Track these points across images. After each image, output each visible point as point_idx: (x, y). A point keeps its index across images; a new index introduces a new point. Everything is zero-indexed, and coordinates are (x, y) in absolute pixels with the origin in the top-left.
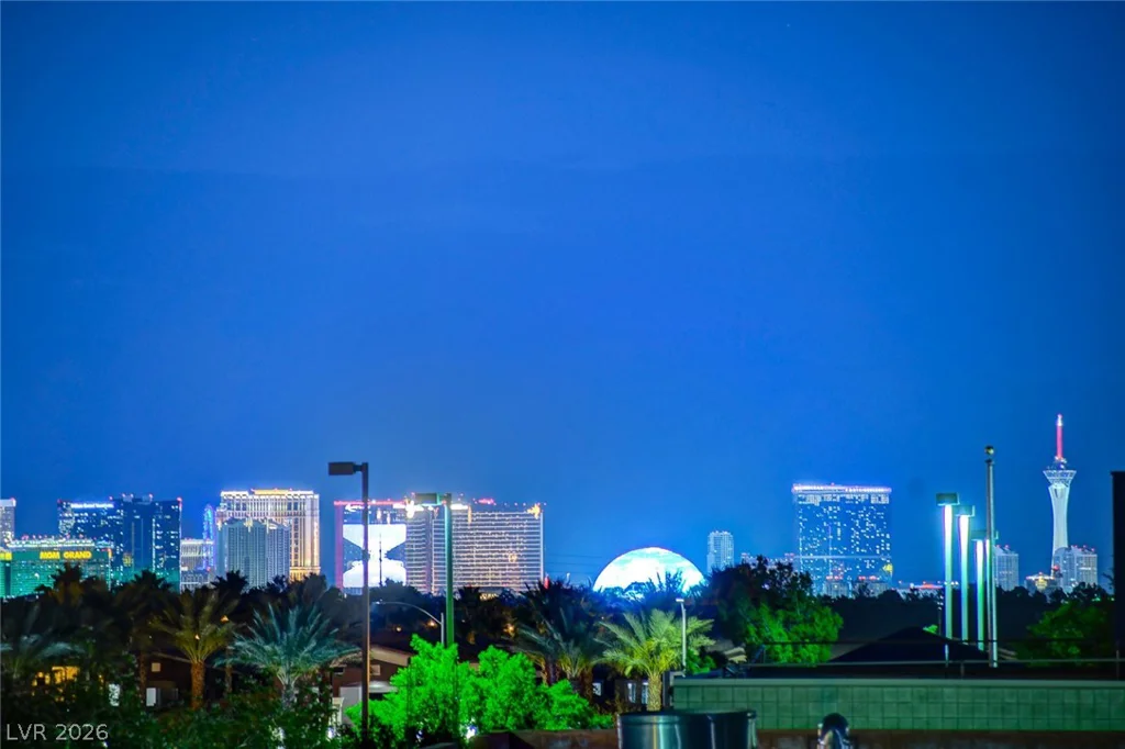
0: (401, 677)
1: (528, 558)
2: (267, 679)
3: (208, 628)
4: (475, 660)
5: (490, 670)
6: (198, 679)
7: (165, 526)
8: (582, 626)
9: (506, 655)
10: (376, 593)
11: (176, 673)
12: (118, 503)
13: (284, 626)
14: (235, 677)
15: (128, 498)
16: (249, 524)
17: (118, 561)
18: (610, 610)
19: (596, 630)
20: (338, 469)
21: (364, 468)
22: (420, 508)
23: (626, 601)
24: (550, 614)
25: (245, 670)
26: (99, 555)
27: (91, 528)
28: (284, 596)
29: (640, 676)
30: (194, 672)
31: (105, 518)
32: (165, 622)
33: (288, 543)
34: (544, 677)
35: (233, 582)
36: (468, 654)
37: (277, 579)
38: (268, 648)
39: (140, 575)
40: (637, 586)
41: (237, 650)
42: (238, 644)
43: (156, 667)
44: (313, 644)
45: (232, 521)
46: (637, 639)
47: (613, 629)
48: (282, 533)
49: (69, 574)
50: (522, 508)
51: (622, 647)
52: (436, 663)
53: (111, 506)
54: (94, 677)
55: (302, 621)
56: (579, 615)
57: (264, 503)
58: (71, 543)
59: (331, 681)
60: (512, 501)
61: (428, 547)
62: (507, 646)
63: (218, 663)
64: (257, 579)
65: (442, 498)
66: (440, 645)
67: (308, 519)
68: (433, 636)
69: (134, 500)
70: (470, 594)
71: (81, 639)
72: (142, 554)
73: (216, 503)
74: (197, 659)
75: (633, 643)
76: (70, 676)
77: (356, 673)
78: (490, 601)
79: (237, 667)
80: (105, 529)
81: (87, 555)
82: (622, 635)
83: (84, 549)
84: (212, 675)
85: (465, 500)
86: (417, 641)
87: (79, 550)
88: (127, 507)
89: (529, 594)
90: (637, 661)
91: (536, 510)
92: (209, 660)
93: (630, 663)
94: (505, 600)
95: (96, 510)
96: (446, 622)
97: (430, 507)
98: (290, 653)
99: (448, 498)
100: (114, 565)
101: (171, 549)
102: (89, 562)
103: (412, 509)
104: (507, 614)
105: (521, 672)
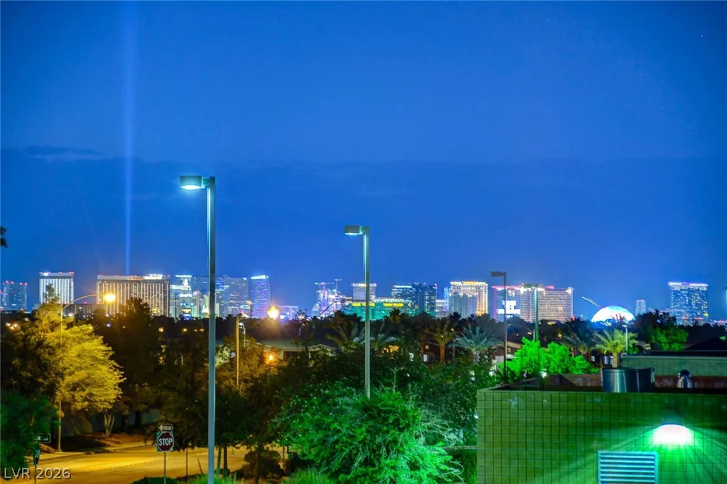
0: (518, 353)
1: (567, 309)
2: (468, 353)
3: (446, 333)
4: (546, 347)
5: (552, 351)
6: (442, 352)
7: (431, 295)
8: (587, 335)
9: (558, 345)
10: (509, 321)
11: (434, 350)
12: (413, 286)
13: (474, 333)
14: (456, 351)
15: (417, 284)
16: (461, 294)
17: (413, 307)
18: (598, 329)
19: (592, 337)
20: (494, 274)
21: (504, 274)
22: (526, 290)
23: (604, 326)
24: (575, 330)
25: (459, 349)
26: (406, 305)
27: (403, 295)
28: (475, 321)
29: (609, 354)
30: (441, 349)
31: (408, 291)
32: (431, 330)
33: (476, 301)
34: (573, 354)
35: (456, 316)
36: (544, 344)
37: (472, 316)
38: (468, 341)
39: (421, 313)
40: (609, 320)
41: (457, 341)
42: (457, 339)
43: (427, 347)
44: (485, 340)
45: (455, 293)
46: (609, 341)
47: (599, 336)
48: (474, 298)
49: (395, 312)
50: (564, 290)
51: (603, 343)
52: (531, 347)
53: (411, 287)
54: (404, 350)
55: (481, 331)
56: (587, 331)
57: (467, 287)
58: (396, 300)
59: (492, 354)
60: (561, 287)
61: (529, 304)
62: (559, 342)
63: (450, 346)
64: (464, 316)
65: (535, 286)
66: (533, 341)
67: (484, 293)
68: (530, 338)
69: (419, 285)
70: (544, 322)
71: (400, 336)
72: (422, 305)
73: (449, 286)
74: (442, 344)
75: (607, 342)
76: (396, 350)
77: (501, 351)
78: (553, 325)
79: (457, 348)
80: (408, 295)
81: (402, 305)
82: (603, 339)
83: (400, 303)
84: (448, 351)
85: (542, 287)
86: (524, 340)
87: (398, 303)
88: (417, 287)
89: (567, 323)
90: (609, 349)
91: (570, 291)
92: (447, 345)
93: (605, 350)
94: (558, 324)
95: (406, 289)
96: (535, 333)
97: (530, 289)
98: (477, 343)
100: (412, 309)
101: (432, 304)
102: (403, 308)
103: (522, 290)
104: (559, 330)
105: (564, 352)
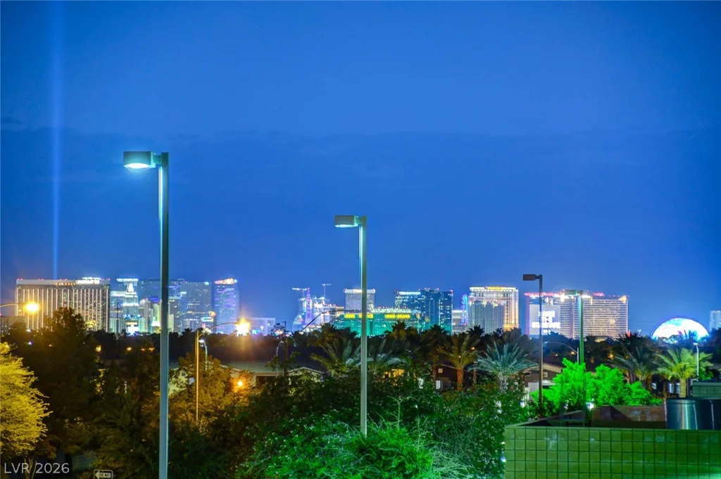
0: (558, 378)
1: (620, 322)
2: (493, 378)
3: (464, 353)
4: (594, 371)
5: (601, 376)
6: (460, 377)
7: (445, 304)
8: (647, 356)
9: (609, 369)
10: (546, 338)
11: (450, 374)
12: (423, 292)
13: (501, 353)
14: (478, 376)
15: (428, 290)
16: (485, 303)
17: (423, 319)
18: (660, 348)
19: (654, 358)
20: (527, 277)
21: (540, 277)
22: (567, 297)
23: (669, 344)
24: (630, 349)
25: (482, 373)
26: (414, 316)
27: (410, 304)
28: (501, 338)
29: (675, 380)
30: (459, 373)
31: (416, 299)
32: (445, 349)
33: (503, 312)
34: (628, 380)
35: (477, 331)
36: (590, 368)
37: (498, 330)
38: (493, 363)
39: (433, 327)
40: (674, 337)
41: (479, 363)
42: (479, 360)
43: (440, 371)
44: (515, 361)
45: (476, 302)
46: (674, 363)
47: (663, 357)
48: (500, 308)
49: (400, 326)
50: (618, 298)
51: (666, 366)
52: (575, 371)
53: (419, 293)
54: (411, 374)
55: (510, 350)
56: (646, 350)
57: (492, 294)
58: (401, 311)
59: (524, 379)
60: (612, 294)
61: (571, 315)
62: (609, 364)
63: (470, 369)
64: (489, 330)
65: (578, 292)
66: (577, 363)
67: (513, 301)
68: (573, 359)
69: (430, 291)
70: (591, 339)
71: (405, 356)
72: (434, 316)
73: (468, 293)
74: (460, 367)
75: (672, 364)
76: (400, 374)
77: (536, 375)
78: (601, 342)
79: (479, 372)
80: (416, 305)
81: (408, 317)
82: (667, 360)
83: (406, 314)
84: (467, 375)
85: (589, 294)
86: (566, 361)
87: (404, 314)
88: (427, 294)
89: (620, 340)
90: (674, 373)
91: (624, 299)
92: (465, 368)
93: (670, 374)
94: (609, 342)
95: (413, 296)
96: (580, 352)
97: (572, 297)
98: (504, 365)
99: (581, 292)
100: (421, 322)
101: (448, 315)
102: (409, 320)
103: (563, 297)
104: (610, 349)
105: (616, 377)
